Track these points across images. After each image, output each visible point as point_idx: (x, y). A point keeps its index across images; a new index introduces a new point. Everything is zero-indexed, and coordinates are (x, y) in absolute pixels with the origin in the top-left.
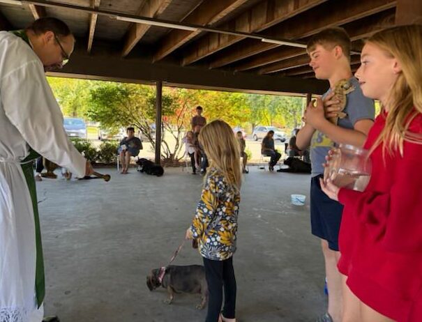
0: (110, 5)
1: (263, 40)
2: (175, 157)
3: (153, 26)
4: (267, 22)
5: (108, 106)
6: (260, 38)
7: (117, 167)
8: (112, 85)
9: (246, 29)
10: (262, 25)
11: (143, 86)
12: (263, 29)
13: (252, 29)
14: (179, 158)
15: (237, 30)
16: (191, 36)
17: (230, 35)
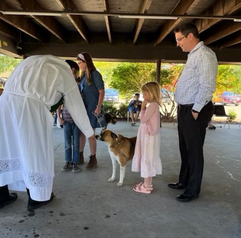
0: (120, 8)
1: (235, 20)
2: (171, 115)
3: (145, 19)
4: (236, 5)
5: (124, 79)
6: (233, 19)
7: (127, 120)
8: (127, 64)
9: (221, 13)
10: (232, 7)
11: (149, 64)
12: (233, 11)
13: (225, 12)
14: (174, 116)
15: (214, 15)
16: (176, 23)
17: (209, 19)
